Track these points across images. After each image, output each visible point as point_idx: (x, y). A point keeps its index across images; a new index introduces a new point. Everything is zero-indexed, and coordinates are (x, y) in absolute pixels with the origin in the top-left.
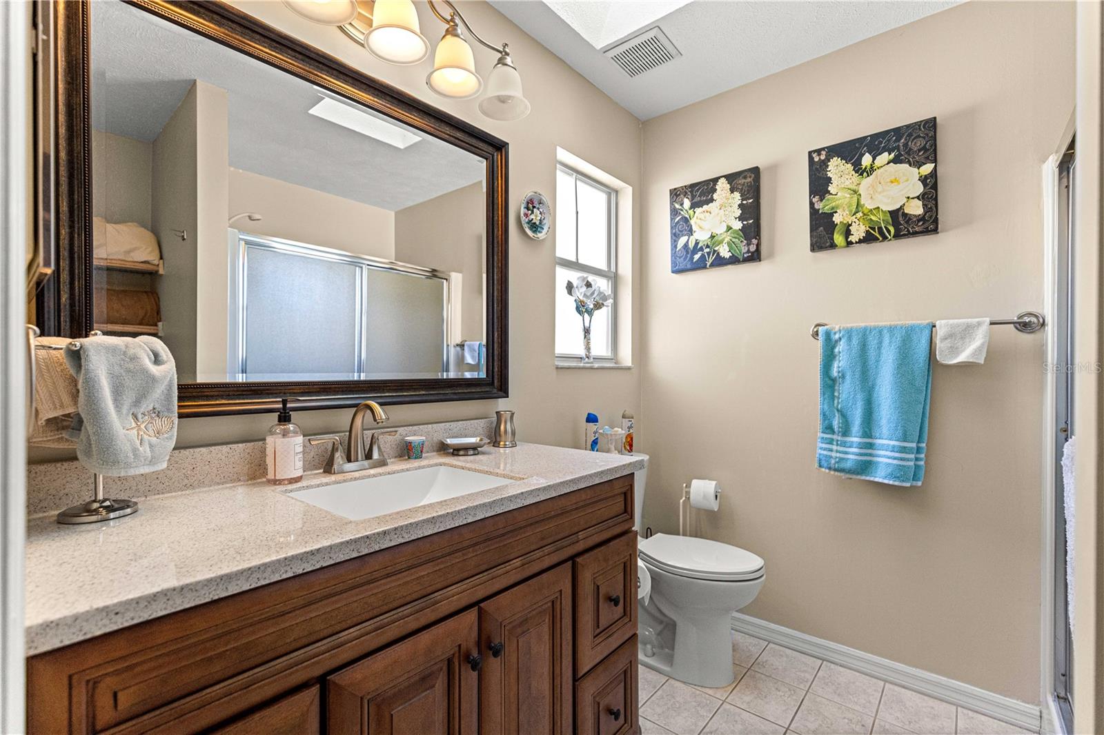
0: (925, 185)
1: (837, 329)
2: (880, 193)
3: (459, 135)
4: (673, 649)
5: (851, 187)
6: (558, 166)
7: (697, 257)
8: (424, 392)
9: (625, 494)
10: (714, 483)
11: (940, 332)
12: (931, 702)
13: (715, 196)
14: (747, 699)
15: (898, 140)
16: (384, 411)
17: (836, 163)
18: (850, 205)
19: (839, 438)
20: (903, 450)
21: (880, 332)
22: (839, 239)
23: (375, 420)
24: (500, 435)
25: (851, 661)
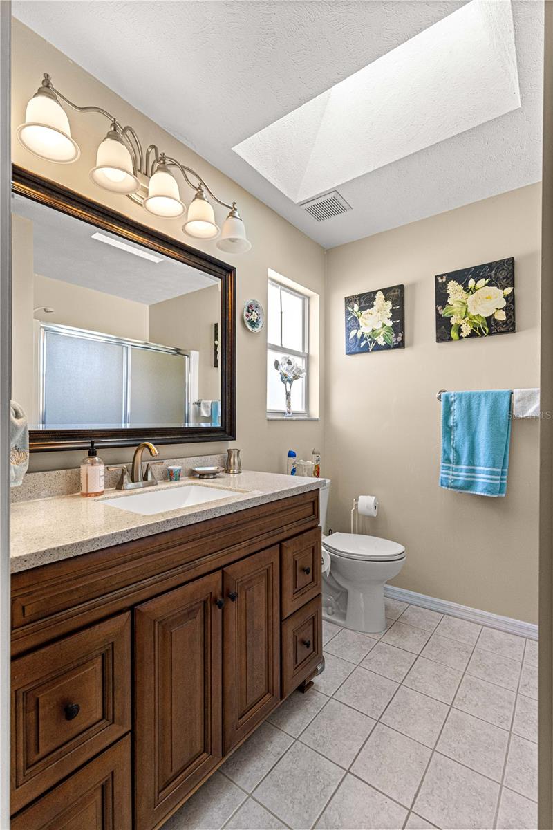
0: (507, 301)
1: (452, 394)
2: (480, 305)
3: (203, 263)
4: (346, 609)
5: (461, 300)
6: (269, 281)
7: (363, 344)
8: (180, 437)
9: (313, 502)
10: (374, 497)
11: (516, 397)
12: (511, 637)
13: (375, 303)
14: (394, 639)
15: (491, 271)
16: (157, 449)
17: (452, 285)
18: (461, 313)
19: (454, 466)
20: (493, 473)
21: (479, 396)
22: (454, 334)
23: (151, 454)
24: (230, 466)
25: (462, 613)
